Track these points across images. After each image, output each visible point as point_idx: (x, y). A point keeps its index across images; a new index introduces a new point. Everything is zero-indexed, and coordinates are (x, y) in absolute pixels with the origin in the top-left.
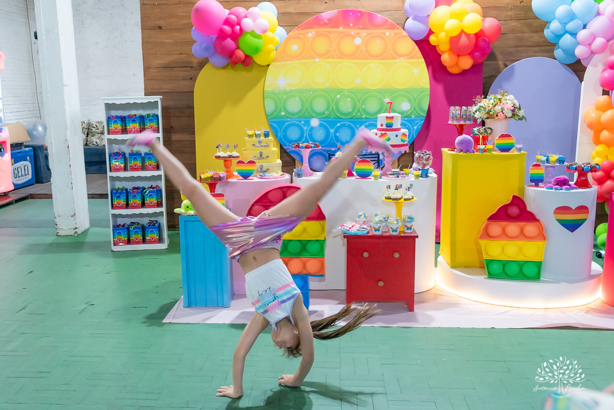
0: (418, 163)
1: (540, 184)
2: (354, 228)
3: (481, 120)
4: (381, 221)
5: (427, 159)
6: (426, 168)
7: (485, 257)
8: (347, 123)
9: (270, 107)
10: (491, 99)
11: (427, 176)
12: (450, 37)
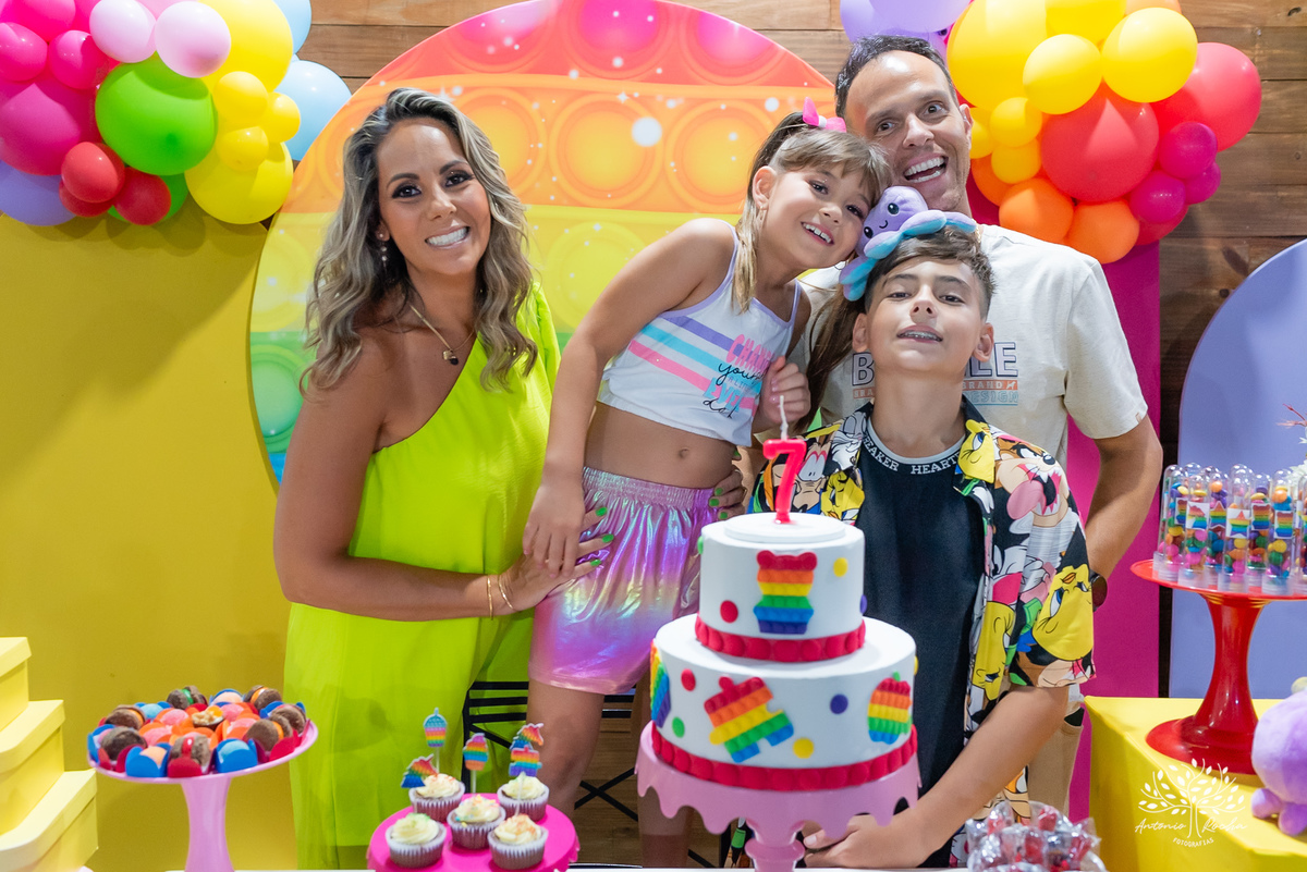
12: (1044, 114)
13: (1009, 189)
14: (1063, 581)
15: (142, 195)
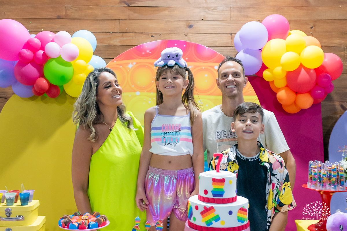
12: (287, 71)
13: (279, 89)
14: (285, 186)
15: (54, 91)
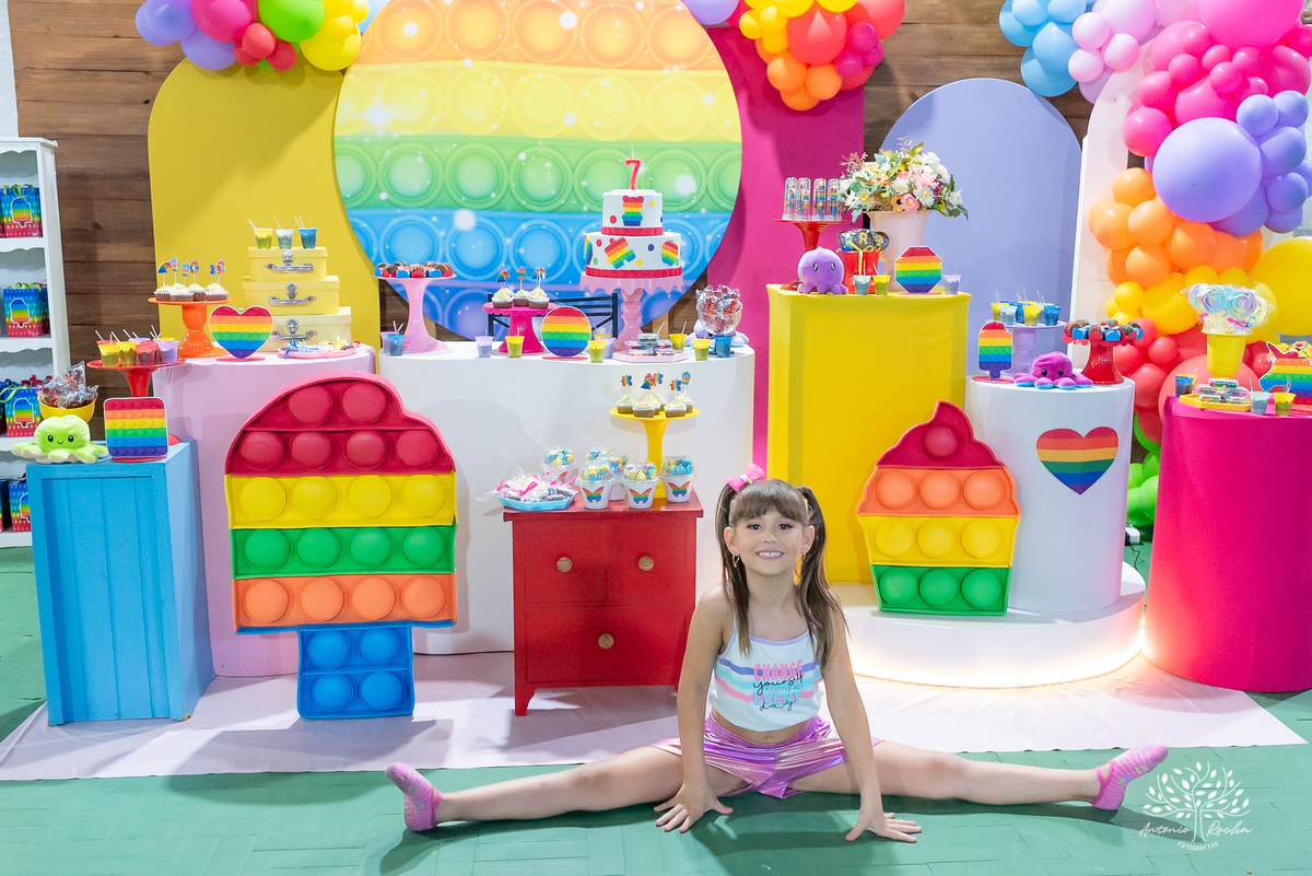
0: (706, 318)
1: (1004, 374)
2: (534, 491)
3: (860, 212)
4: (602, 474)
5: (729, 310)
6: (725, 332)
7: (874, 559)
8: (545, 223)
9: (350, 178)
10: (885, 161)
11: (728, 353)
12: (787, 17)
13: (772, 56)
